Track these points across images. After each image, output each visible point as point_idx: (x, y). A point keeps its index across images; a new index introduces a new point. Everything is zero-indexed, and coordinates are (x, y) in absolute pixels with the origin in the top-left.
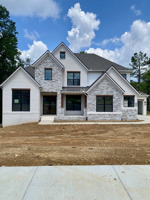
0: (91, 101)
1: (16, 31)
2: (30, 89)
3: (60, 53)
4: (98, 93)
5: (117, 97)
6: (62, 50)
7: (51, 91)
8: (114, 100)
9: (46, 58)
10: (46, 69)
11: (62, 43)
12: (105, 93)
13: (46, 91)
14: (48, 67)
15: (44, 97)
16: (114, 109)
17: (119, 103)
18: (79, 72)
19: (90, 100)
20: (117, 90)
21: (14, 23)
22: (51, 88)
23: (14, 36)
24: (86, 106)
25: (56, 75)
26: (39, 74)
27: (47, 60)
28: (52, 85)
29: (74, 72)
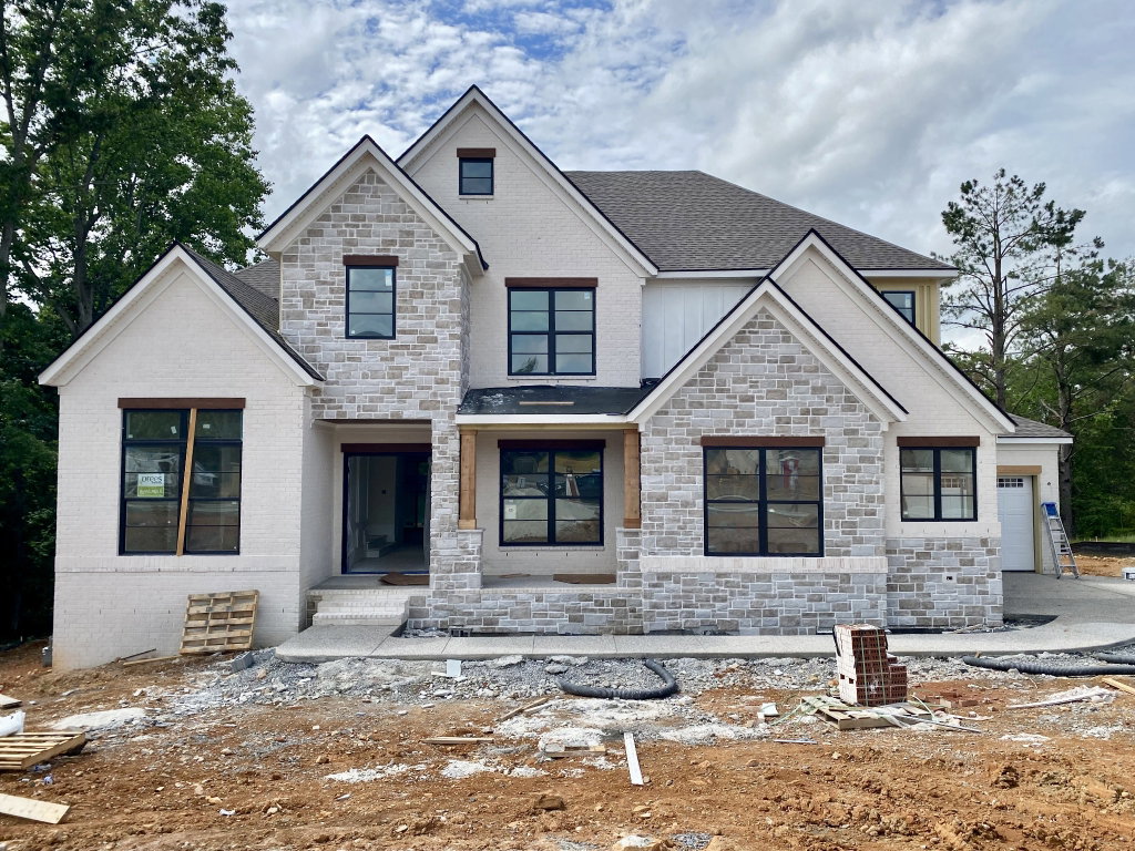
0: (670, 480)
2: (242, 401)
4: (717, 421)
8: (828, 471)
14: (367, 248)
16: (830, 533)
17: (867, 490)
18: (589, 285)
21: (221, 9)
26: (308, 298)
28: (396, 373)
29: (552, 287)
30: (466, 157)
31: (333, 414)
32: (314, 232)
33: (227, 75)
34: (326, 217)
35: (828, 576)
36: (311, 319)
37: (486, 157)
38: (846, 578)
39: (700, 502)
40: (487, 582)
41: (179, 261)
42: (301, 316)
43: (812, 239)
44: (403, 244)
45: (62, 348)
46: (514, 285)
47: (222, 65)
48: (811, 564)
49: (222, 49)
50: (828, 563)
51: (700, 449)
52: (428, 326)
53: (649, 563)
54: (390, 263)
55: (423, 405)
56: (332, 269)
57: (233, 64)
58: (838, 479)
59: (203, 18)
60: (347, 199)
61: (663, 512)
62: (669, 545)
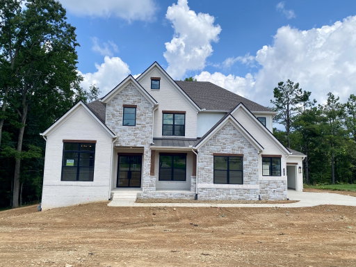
0: (205, 164)
1: (75, 42)
2: (96, 141)
3: (152, 80)
4: (218, 149)
5: (251, 158)
6: (156, 75)
7: (132, 144)
8: (244, 163)
9: (126, 88)
10: (125, 106)
11: (156, 64)
12: (228, 150)
13: (124, 144)
14: (129, 103)
15: (120, 155)
16: (245, 179)
17: (254, 168)
18: (184, 113)
19: (202, 162)
20: (250, 145)
21: (74, 29)
22: (134, 140)
23: (72, 50)
24: (194, 174)
25: (142, 118)
26: (113, 115)
27: (127, 90)
28: (135, 135)
29: (174, 113)
32: (115, 98)
34: (119, 95)
35: (244, 190)
36: (114, 120)
38: (248, 190)
39: (213, 170)
41: (81, 105)
42: (111, 120)
43: (241, 105)
44: (138, 102)
46: (164, 112)
48: (240, 186)
50: (244, 186)
51: (213, 157)
52: (144, 123)
53: (198, 185)
54: (135, 107)
55: (142, 143)
56: (120, 108)
58: (247, 165)
60: (124, 90)
61: (203, 172)
62: (205, 181)
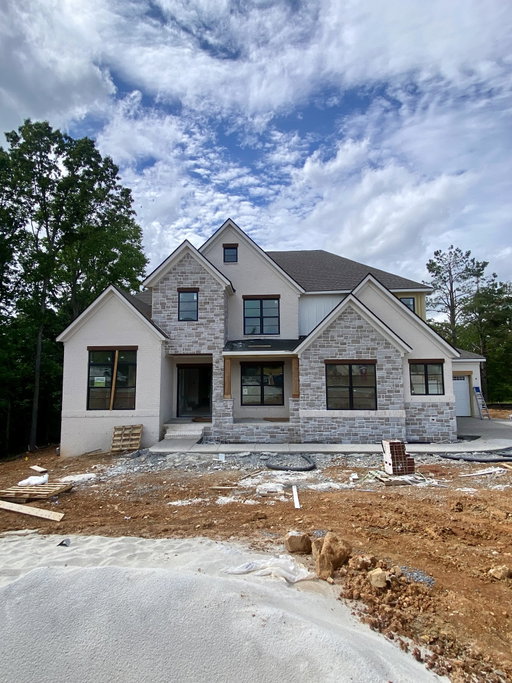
2: (137, 347)
4: (331, 352)
6: (231, 240)
7: (193, 350)
8: (379, 374)
9: (181, 261)
10: (181, 291)
11: (229, 222)
14: (187, 285)
20: (388, 344)
22: (196, 342)
24: (297, 394)
25: (208, 307)
26: (163, 305)
27: (184, 265)
28: (198, 335)
29: (261, 298)
30: (226, 247)
31: (173, 352)
32: (166, 279)
33: (132, 216)
34: (170, 273)
35: (380, 419)
36: (165, 314)
37: (234, 247)
38: (387, 419)
39: (324, 387)
40: (236, 421)
41: (112, 291)
42: (160, 312)
43: (370, 277)
44: (201, 283)
45: (66, 326)
46: (246, 298)
47: (130, 213)
48: (372, 413)
49: (130, 206)
50: (379, 413)
51: (324, 365)
52: (211, 315)
53: (303, 413)
54: (196, 291)
55: (209, 348)
56: (172, 293)
57: (134, 212)
58: (383, 378)
59: (122, 194)
60: (178, 265)
61: (309, 392)
62: (311, 405)
